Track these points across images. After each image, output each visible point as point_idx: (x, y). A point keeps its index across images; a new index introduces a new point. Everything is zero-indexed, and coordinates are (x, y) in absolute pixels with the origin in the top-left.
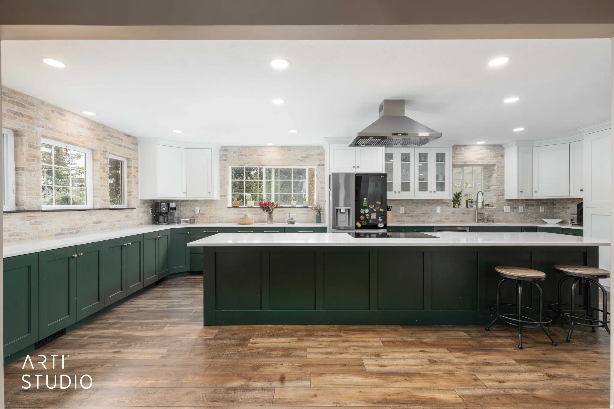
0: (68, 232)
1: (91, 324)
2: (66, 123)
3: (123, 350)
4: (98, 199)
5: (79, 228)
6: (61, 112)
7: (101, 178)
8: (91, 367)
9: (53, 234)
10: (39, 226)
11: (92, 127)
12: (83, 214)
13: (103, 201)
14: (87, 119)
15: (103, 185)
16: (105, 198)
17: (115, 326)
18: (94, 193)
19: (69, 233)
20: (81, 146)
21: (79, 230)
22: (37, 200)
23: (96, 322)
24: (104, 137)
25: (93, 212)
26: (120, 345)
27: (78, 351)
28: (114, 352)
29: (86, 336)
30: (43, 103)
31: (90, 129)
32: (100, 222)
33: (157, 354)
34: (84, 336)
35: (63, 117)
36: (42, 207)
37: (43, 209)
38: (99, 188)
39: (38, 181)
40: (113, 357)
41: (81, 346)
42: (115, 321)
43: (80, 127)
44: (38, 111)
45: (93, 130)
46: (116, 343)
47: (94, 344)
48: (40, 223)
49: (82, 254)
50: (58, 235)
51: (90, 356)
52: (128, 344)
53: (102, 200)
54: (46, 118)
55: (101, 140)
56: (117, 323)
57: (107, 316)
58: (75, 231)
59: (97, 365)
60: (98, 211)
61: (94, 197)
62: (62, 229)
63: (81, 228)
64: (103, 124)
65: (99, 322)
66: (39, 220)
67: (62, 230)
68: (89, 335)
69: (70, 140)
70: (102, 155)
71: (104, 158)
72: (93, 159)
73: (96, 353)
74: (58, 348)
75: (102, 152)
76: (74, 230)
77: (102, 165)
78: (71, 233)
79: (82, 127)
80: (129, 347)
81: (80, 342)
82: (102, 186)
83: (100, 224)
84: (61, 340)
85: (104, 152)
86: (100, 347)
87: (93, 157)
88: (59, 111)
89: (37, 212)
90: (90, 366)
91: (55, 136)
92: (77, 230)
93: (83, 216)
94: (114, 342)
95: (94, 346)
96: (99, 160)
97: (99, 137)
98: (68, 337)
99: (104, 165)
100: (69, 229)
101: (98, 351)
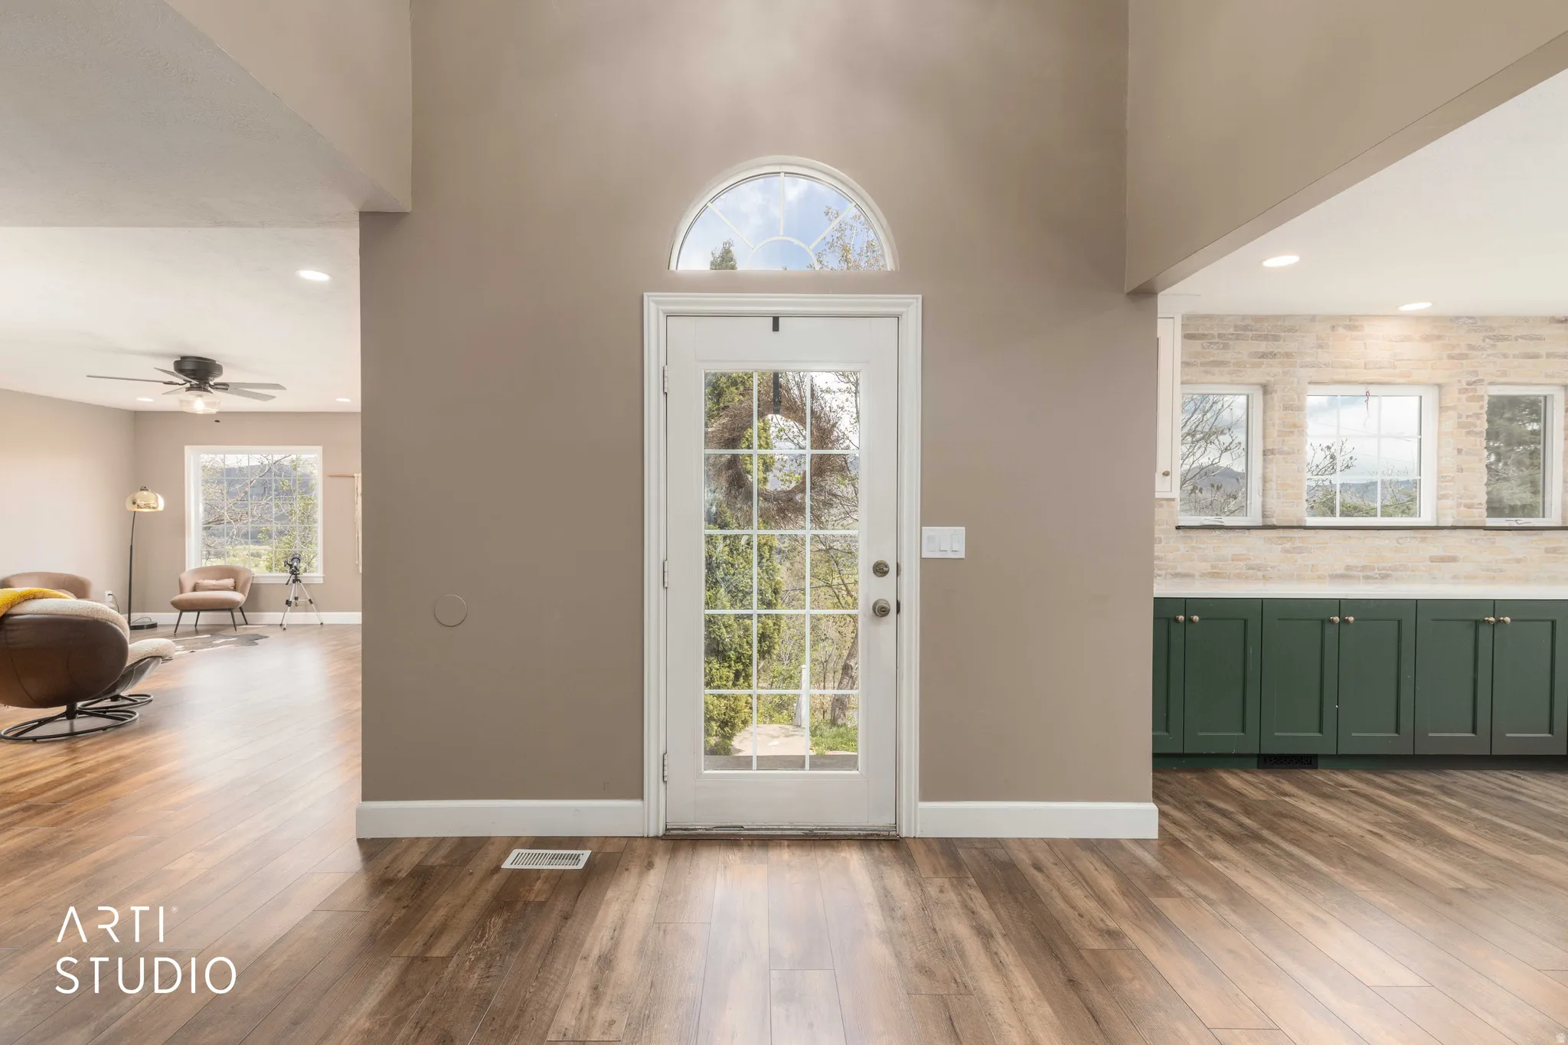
0: (1361, 574)
1: (1375, 774)
2: (1365, 343)
3: (1389, 837)
4: (1449, 502)
5: (1390, 567)
6: (1351, 322)
7: (1459, 451)
8: (1311, 828)
9: (1327, 574)
10: (1299, 556)
11: (1436, 332)
12: (1402, 538)
13: (1462, 508)
14: (1418, 318)
15: (1464, 466)
16: (1469, 501)
17: (1420, 798)
18: (1439, 488)
19: (1363, 577)
20: (1404, 384)
21: (1390, 572)
22: (1297, 506)
23: (1387, 776)
24: (1471, 347)
25: (1430, 534)
26: (1395, 828)
27: (1314, 799)
28: (1371, 831)
29: (1347, 787)
30: (1313, 319)
31: (1426, 338)
32: (1453, 559)
33: (1457, 880)
34: (1344, 786)
35: (1355, 334)
36: (1305, 521)
37: (1308, 524)
38: (1452, 475)
39: (1299, 471)
40: (1362, 836)
41: (1325, 796)
42: (1430, 790)
43: (1402, 341)
44: (1303, 337)
45: (1439, 337)
46: (1389, 821)
47: (1349, 803)
48: (1299, 550)
49: (1351, 619)
50: (1336, 577)
51: (1324, 815)
52: (1411, 835)
53: (1459, 505)
54: (1320, 347)
55: (1463, 356)
56: (1430, 795)
57: (1419, 776)
58: (1380, 574)
59: (1322, 831)
60: (1446, 532)
61: (1440, 497)
62: (1348, 566)
63: (1395, 569)
64: (1468, 315)
65: (1394, 778)
66: (1298, 544)
67: (1348, 568)
68: (1354, 788)
69: (1371, 376)
70: (1464, 393)
71: (1471, 399)
72: (1441, 408)
73: (1338, 816)
74: (1290, 782)
75: (1465, 386)
76: (1376, 571)
77: (1464, 419)
78: (1367, 578)
79: (1407, 339)
80: (1410, 840)
81: (1327, 790)
82: (1461, 470)
83: (1452, 564)
84: (1304, 774)
85: (1469, 384)
86: (1355, 813)
87: (1440, 404)
88: (1348, 323)
89: (1295, 530)
90: (1312, 826)
91: (1337, 377)
92: (1384, 572)
93: (1401, 541)
94: (1386, 817)
95: (1345, 807)
96: (1454, 408)
97: (1457, 351)
98: (1319, 776)
99: (1468, 417)
100: (1364, 568)
101: (1344, 816)
